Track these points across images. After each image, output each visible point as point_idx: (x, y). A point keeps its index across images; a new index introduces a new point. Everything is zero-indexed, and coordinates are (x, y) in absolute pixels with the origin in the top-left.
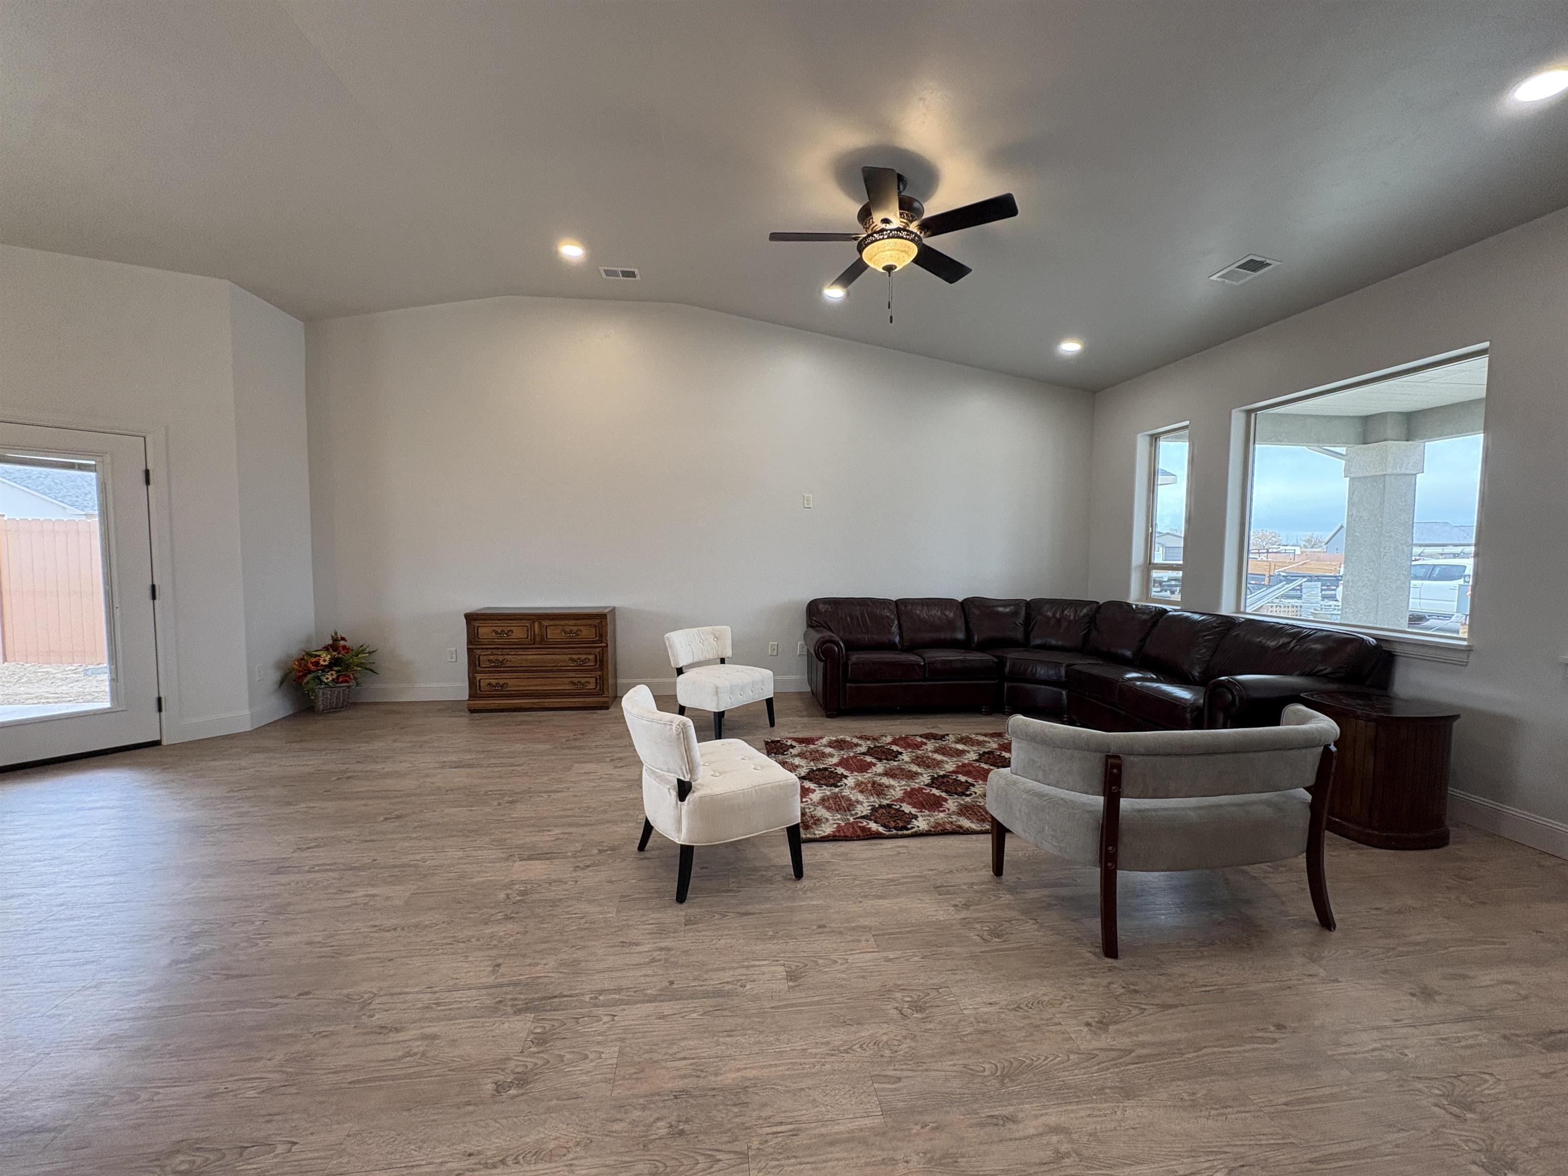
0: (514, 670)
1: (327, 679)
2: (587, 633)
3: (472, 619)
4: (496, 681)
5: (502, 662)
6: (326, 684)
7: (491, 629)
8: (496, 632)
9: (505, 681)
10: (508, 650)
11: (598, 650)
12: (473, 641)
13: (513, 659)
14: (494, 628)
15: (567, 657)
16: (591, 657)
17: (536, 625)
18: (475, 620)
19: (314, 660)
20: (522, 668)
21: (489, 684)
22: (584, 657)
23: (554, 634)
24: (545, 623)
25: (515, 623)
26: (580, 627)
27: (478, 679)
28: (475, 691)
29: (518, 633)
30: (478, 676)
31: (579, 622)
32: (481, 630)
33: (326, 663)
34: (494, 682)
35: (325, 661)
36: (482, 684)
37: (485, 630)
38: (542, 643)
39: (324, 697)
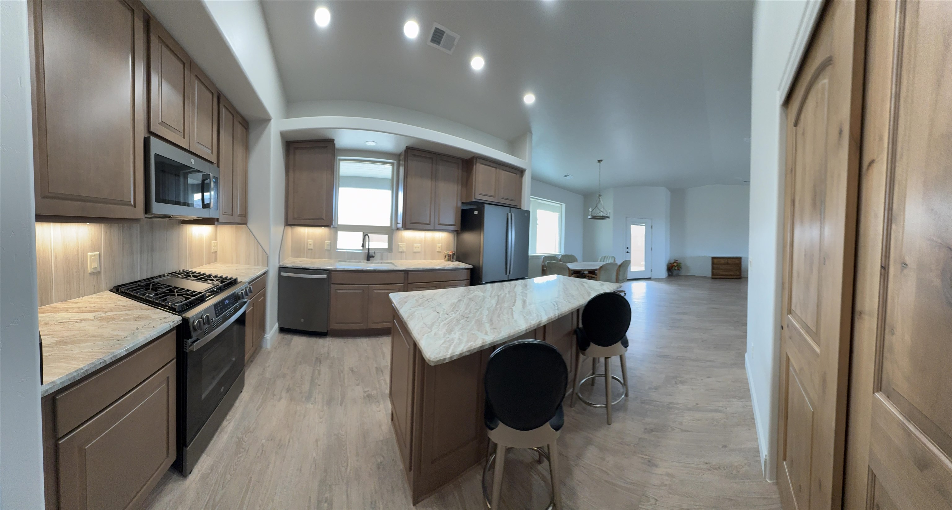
0: (721, 269)
1: (676, 268)
2: (737, 262)
3: (713, 258)
5: (719, 268)
6: (676, 270)
9: (719, 272)
10: (721, 265)
11: (739, 265)
12: (713, 264)
13: (721, 267)
14: (718, 260)
15: (733, 267)
16: (738, 267)
17: (726, 260)
19: (674, 264)
20: (724, 269)
22: (736, 267)
23: (730, 262)
24: (728, 259)
25: (722, 259)
28: (713, 274)
29: (723, 262)
30: (714, 271)
31: (736, 259)
33: (676, 265)
34: (717, 272)
37: (715, 261)
38: (727, 264)
39: (675, 272)
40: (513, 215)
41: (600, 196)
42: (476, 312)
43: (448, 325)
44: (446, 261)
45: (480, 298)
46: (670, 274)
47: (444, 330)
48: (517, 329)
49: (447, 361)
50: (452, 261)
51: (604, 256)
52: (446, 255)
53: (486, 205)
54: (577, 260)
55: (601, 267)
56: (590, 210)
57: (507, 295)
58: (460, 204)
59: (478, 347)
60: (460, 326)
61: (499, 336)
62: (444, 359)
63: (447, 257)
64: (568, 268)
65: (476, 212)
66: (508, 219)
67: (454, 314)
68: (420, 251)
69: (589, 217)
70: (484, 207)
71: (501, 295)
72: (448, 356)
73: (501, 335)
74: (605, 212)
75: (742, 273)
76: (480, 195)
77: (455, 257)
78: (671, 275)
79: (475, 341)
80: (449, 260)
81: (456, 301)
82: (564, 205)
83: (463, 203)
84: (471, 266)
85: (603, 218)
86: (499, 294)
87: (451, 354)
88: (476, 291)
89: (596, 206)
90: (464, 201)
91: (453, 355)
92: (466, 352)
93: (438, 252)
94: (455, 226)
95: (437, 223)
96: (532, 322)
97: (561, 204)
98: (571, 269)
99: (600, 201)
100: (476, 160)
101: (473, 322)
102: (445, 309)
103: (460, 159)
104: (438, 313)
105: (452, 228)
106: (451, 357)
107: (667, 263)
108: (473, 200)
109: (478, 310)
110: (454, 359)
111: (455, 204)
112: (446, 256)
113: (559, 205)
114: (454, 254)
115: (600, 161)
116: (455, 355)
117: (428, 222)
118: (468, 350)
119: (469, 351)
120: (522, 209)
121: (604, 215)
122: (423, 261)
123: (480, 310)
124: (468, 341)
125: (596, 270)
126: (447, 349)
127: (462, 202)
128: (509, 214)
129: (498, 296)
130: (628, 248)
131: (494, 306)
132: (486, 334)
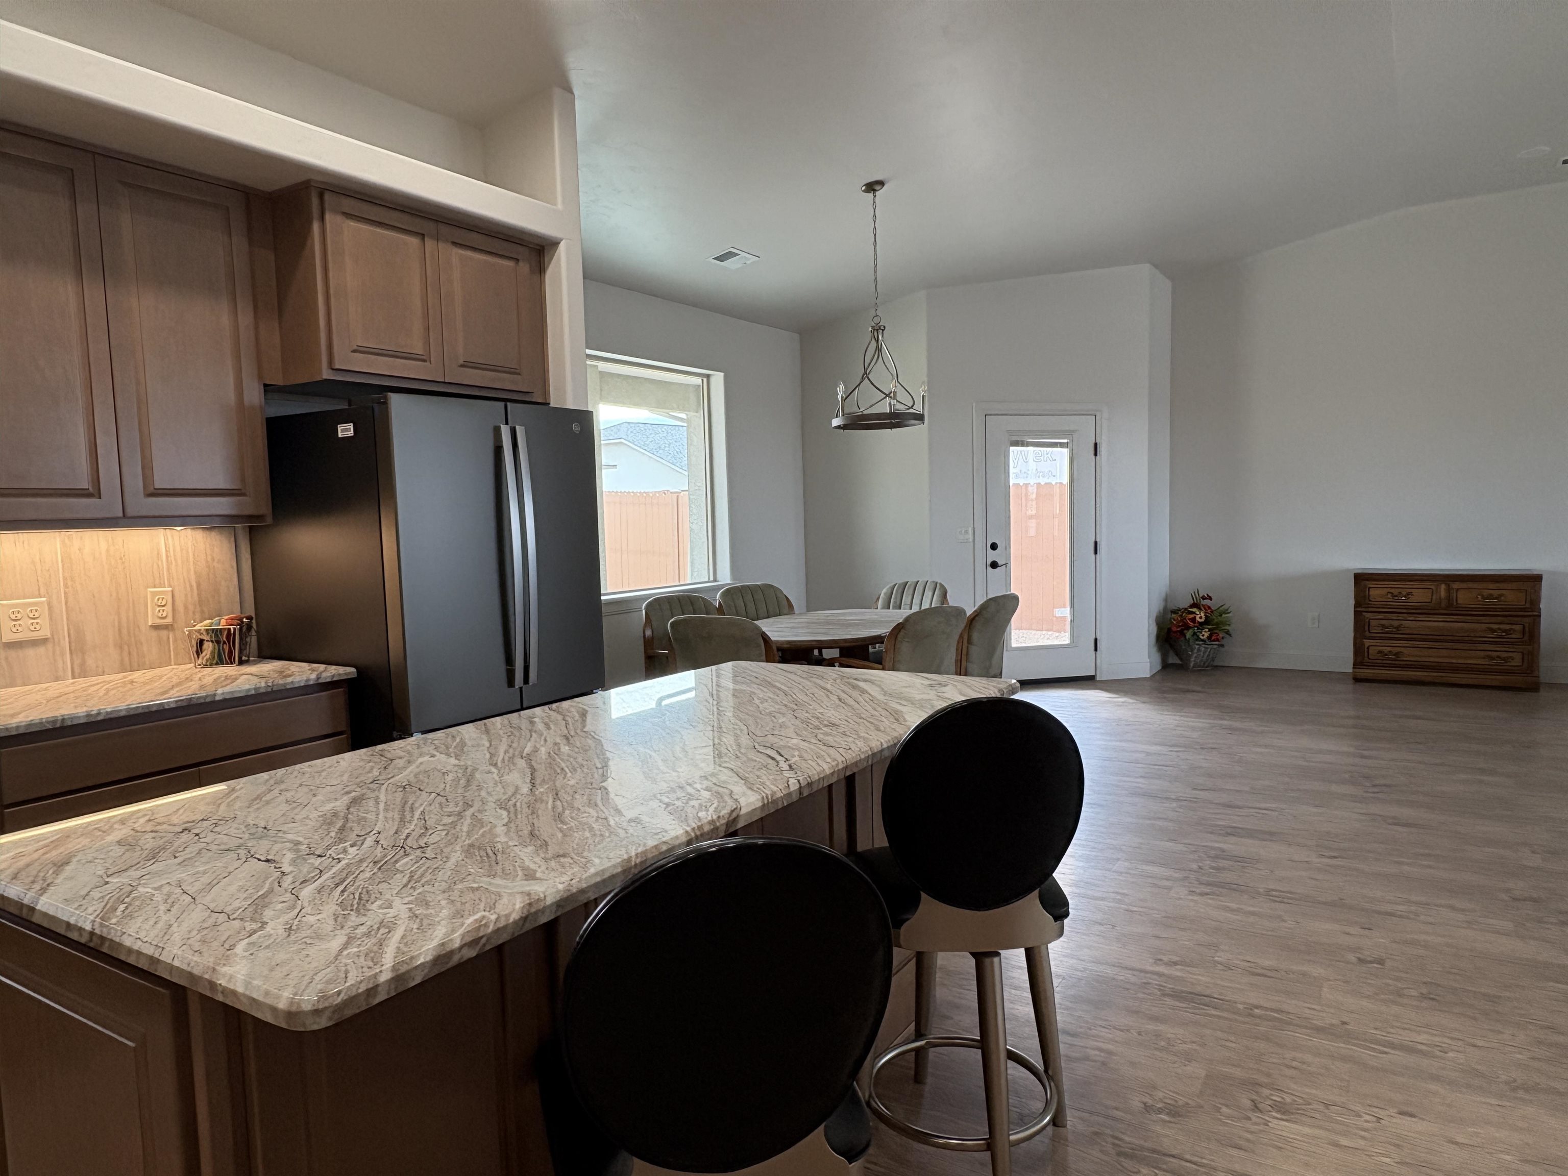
0: (1411, 637)
1: (1203, 636)
2: (1511, 597)
3: (1361, 579)
4: (1389, 649)
5: (1398, 628)
6: (1202, 640)
7: (1384, 591)
8: (1394, 596)
9: (1399, 649)
10: (1406, 615)
11: (1526, 620)
12: (1362, 604)
13: (1410, 624)
14: (1389, 590)
15: (1484, 626)
16: (1518, 627)
17: (1443, 586)
18: (1367, 580)
19: (1192, 616)
20: (1419, 636)
21: (1380, 652)
22: (1507, 627)
23: (1464, 598)
24: (1456, 586)
25: (1416, 584)
26: (1504, 592)
27: (1366, 646)
28: (1362, 659)
29: (1419, 596)
30: (1367, 642)
31: (1501, 585)
32: (1372, 592)
33: (1202, 620)
34: (1386, 649)
35: (1201, 618)
36: (1371, 651)
37: (1377, 593)
38: (1450, 608)
39: (1197, 654)
40: (520, 431)
41: (878, 329)
42: (454, 825)
43: (341, 888)
44: (206, 666)
45: (449, 778)
46: (1173, 659)
47: (330, 908)
48: (651, 843)
49: (381, 997)
50: (241, 663)
51: (901, 581)
52: (205, 637)
53: (395, 399)
54: (790, 606)
55: (899, 628)
56: (841, 390)
57: (565, 749)
58: (254, 395)
59: (515, 922)
60: (399, 880)
61: (588, 874)
62: (372, 991)
63: (208, 647)
64: (765, 639)
65: (346, 430)
66: (498, 450)
67: (352, 851)
68: (45, 632)
69: (836, 422)
70: (384, 404)
71: (536, 750)
72: (385, 977)
73: (592, 870)
74: (902, 396)
75: (1544, 663)
76: (354, 351)
77: (253, 640)
78: (1173, 665)
79: (492, 907)
80: (220, 660)
81: (340, 804)
82: (718, 379)
83: (268, 388)
84: (348, 672)
85: (895, 420)
86: (527, 750)
87: (394, 968)
88: (421, 755)
89: (866, 375)
90: (279, 381)
91: (404, 968)
92: (461, 948)
93: (156, 627)
94: (244, 495)
95: (135, 483)
96: (702, 814)
97: (708, 376)
98: (778, 641)
99: (879, 350)
100: (321, 196)
101: (456, 856)
102: (298, 843)
103: (235, 187)
104: (267, 861)
105: (222, 506)
106: (398, 978)
107: (1157, 607)
108: (326, 374)
109: (460, 815)
110: (413, 984)
111: (231, 397)
112: (201, 642)
113: (697, 381)
114: (245, 629)
115: (872, 187)
116: (416, 968)
117: (85, 484)
118: (468, 939)
119: (474, 942)
120: (552, 405)
121: (901, 408)
122: (68, 685)
123: (469, 813)
124: (459, 914)
125: (878, 639)
126: (374, 956)
127: (265, 385)
128: (505, 431)
129: (529, 759)
130: (994, 547)
131: (525, 789)
132: (530, 876)
